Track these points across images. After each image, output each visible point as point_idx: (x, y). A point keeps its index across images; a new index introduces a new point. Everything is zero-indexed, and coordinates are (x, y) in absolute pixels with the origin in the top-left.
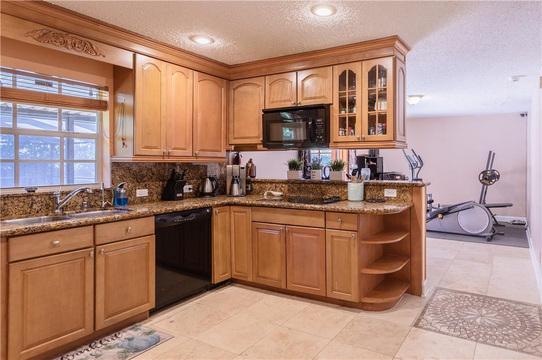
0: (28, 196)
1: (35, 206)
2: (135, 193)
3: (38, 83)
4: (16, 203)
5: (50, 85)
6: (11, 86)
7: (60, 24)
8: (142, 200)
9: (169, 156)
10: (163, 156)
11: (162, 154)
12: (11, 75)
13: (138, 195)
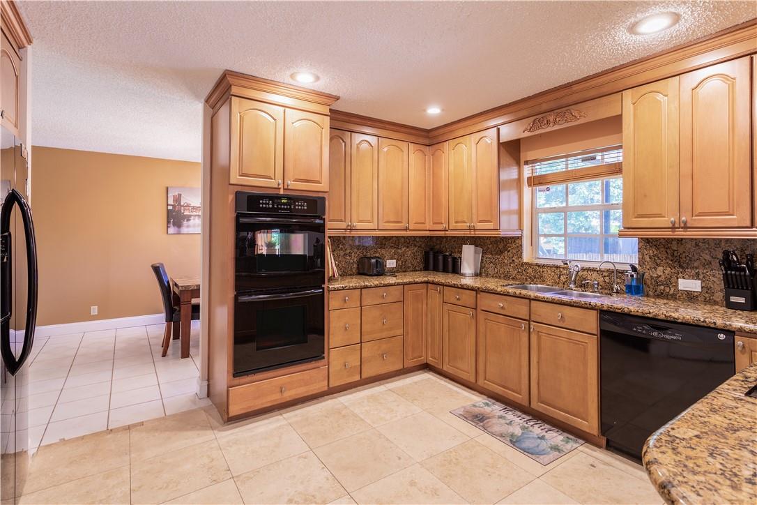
0: (557, 267)
1: (562, 278)
2: (677, 283)
3: (584, 160)
4: (549, 271)
5: (594, 158)
6: (564, 170)
7: (545, 107)
8: (691, 297)
9: (686, 227)
10: (673, 228)
11: (671, 225)
12: (564, 159)
13: (681, 288)
